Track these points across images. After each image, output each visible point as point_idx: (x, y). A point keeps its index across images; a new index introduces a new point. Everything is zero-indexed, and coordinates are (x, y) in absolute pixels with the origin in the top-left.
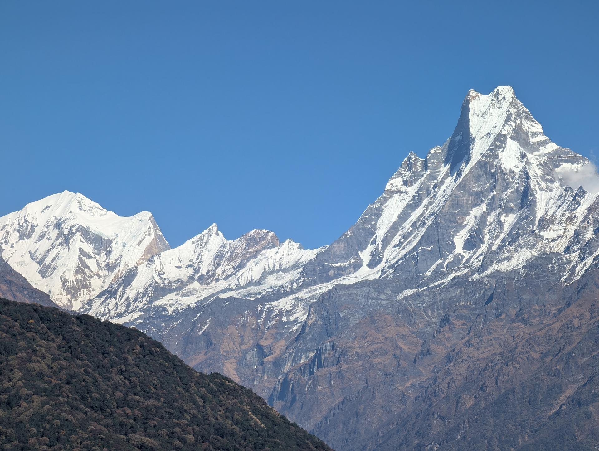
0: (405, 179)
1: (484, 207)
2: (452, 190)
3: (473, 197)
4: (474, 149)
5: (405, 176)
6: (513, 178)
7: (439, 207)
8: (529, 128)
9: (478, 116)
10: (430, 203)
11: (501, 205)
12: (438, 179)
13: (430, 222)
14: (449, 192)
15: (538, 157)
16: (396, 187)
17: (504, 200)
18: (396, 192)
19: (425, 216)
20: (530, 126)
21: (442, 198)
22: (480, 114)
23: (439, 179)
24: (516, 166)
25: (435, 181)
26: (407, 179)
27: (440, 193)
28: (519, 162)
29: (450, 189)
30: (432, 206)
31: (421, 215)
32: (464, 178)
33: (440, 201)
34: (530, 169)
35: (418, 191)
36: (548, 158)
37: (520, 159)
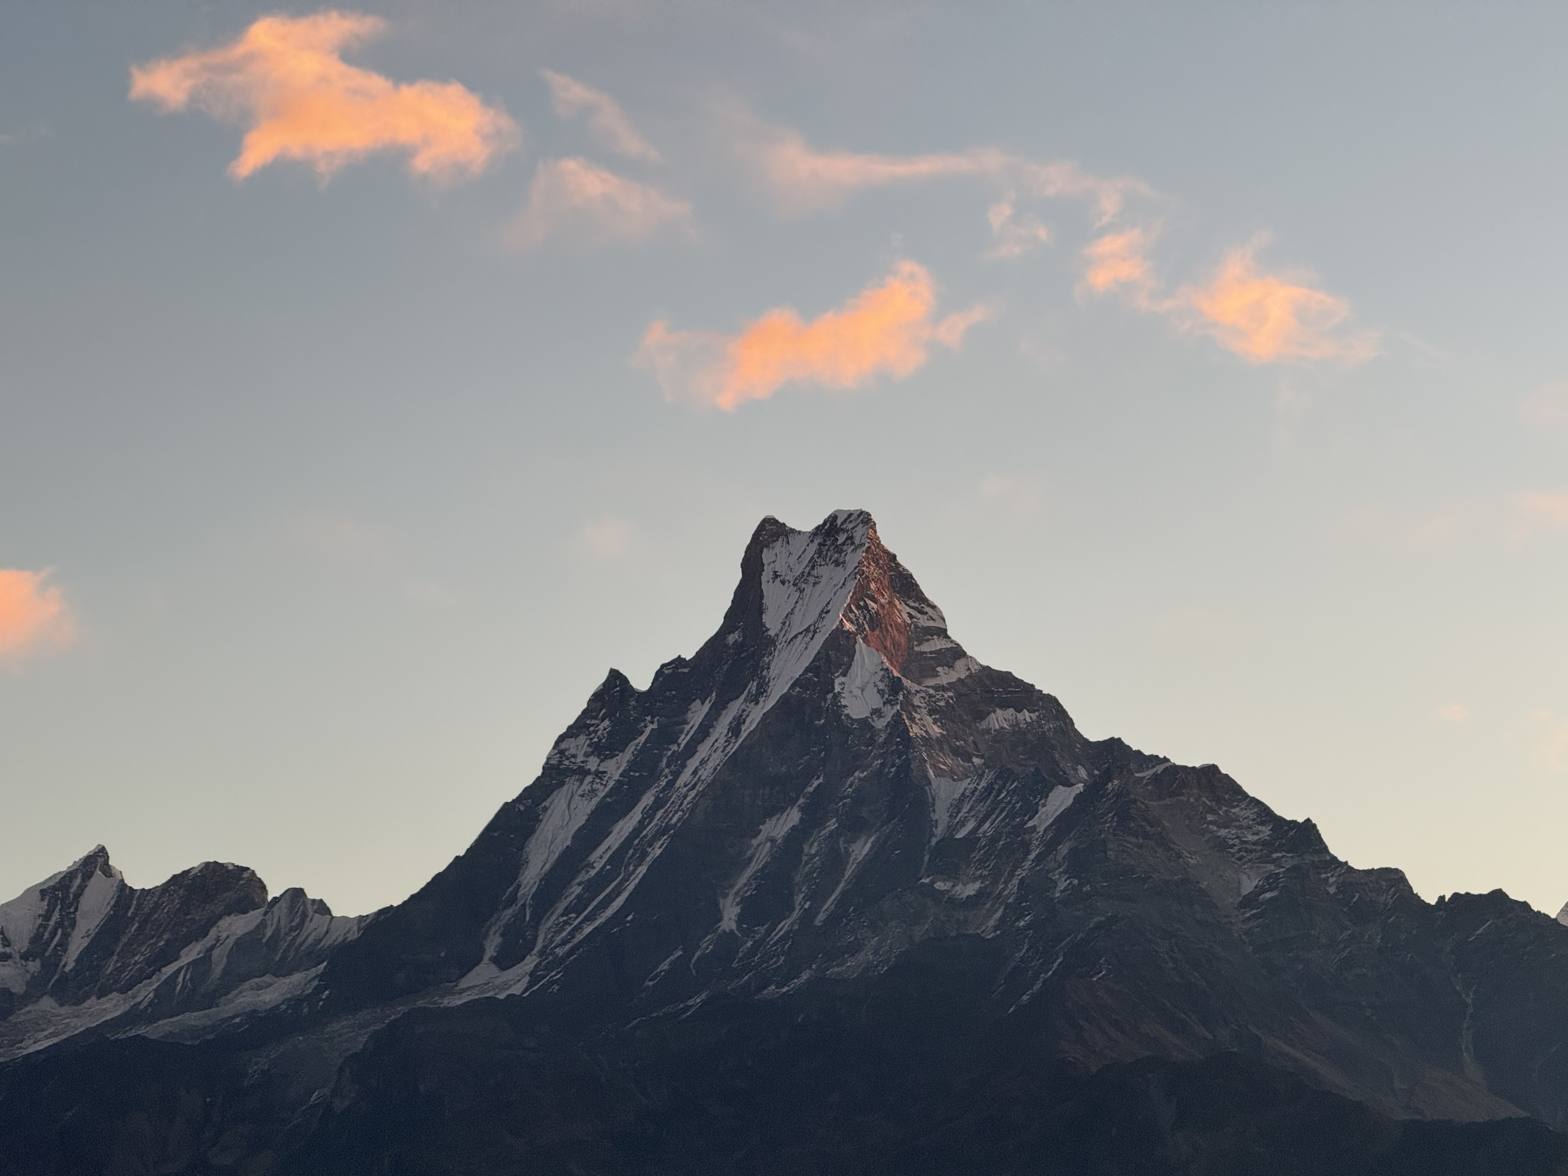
0: (596, 740)
1: (793, 816)
2: (715, 769)
3: (767, 791)
4: (772, 667)
5: (595, 732)
6: (871, 741)
7: (680, 813)
8: (911, 616)
9: (783, 582)
10: (658, 804)
11: (837, 810)
12: (680, 741)
13: (658, 852)
14: (706, 774)
15: (932, 691)
16: (573, 760)
17: (845, 798)
18: (574, 772)
19: (646, 836)
20: (913, 613)
21: (689, 790)
22: (790, 577)
23: (684, 740)
24: (877, 712)
25: (674, 747)
26: (600, 740)
27: (686, 776)
28: (885, 704)
29: (711, 765)
30: (662, 811)
31: (636, 832)
32: (745, 739)
33: (685, 797)
34: (912, 720)
35: (630, 770)
36: (959, 695)
37: (886, 696)
